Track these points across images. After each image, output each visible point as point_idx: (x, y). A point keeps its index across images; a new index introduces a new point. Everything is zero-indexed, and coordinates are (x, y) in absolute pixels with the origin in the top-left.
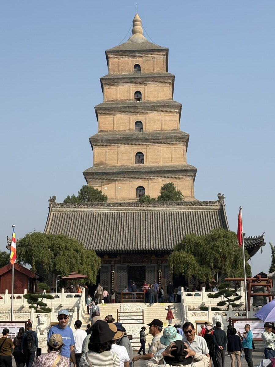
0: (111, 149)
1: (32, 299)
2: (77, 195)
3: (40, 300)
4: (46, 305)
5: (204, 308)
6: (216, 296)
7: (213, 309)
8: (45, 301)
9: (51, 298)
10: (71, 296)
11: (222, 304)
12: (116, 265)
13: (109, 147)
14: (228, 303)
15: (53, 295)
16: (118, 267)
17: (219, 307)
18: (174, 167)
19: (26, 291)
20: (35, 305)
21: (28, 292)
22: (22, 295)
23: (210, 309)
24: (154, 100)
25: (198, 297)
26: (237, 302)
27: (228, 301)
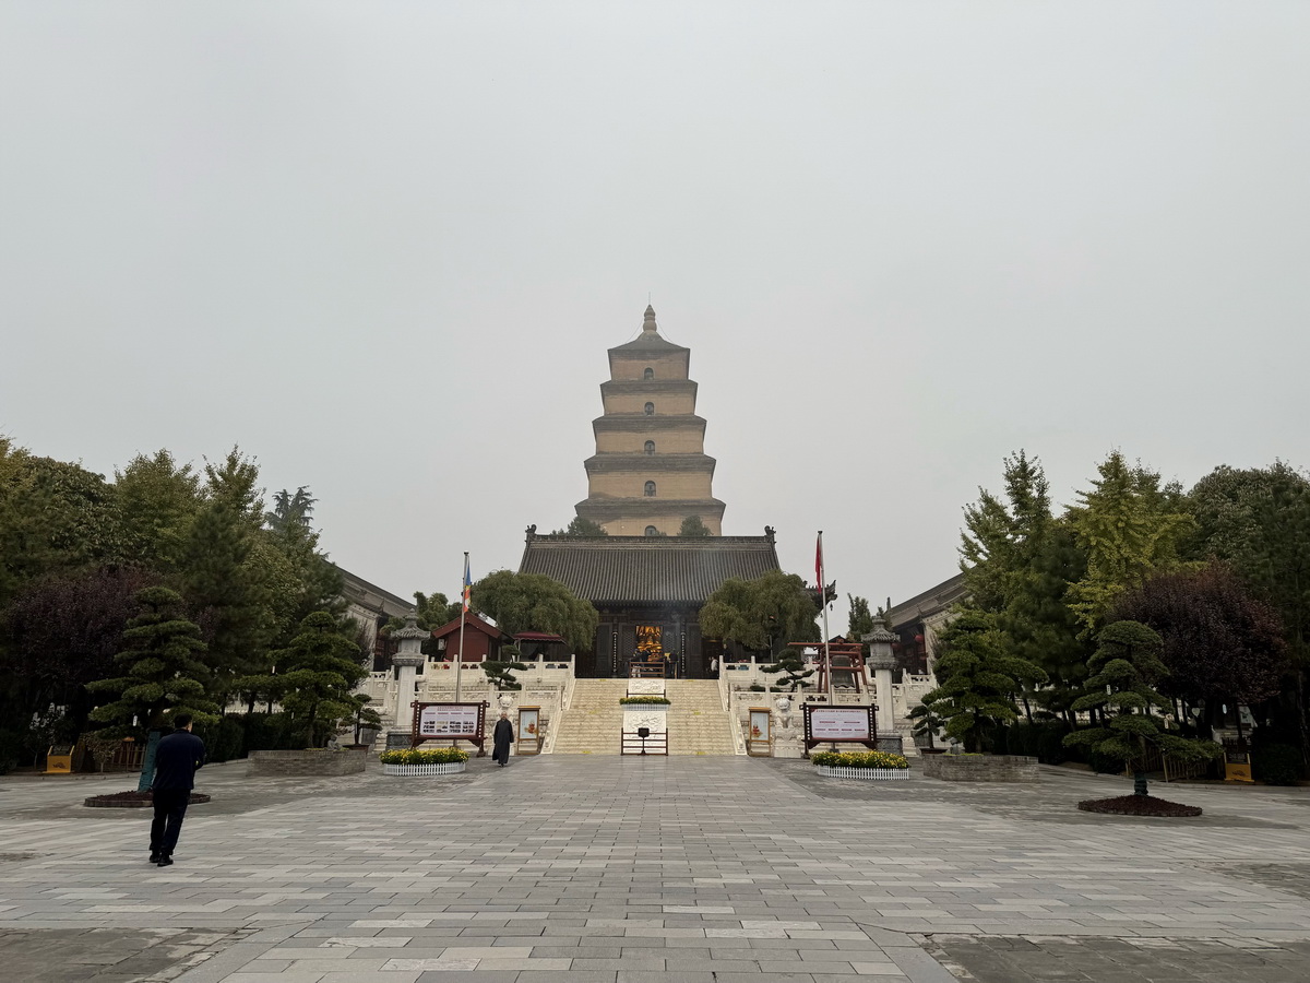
0: (613, 477)
1: (494, 670)
2: (566, 530)
3: (505, 671)
4: (514, 679)
5: (756, 688)
6: (774, 670)
7: (772, 690)
8: (513, 672)
9: (523, 668)
10: (552, 666)
11: (783, 682)
12: (621, 624)
13: (610, 474)
14: (792, 681)
15: (527, 664)
16: (623, 627)
17: (780, 687)
18: (695, 501)
19: (484, 657)
20: (498, 679)
21: (488, 658)
22: (478, 664)
23: (768, 689)
24: (669, 414)
25: (745, 671)
26: (806, 680)
27: (791, 678)
